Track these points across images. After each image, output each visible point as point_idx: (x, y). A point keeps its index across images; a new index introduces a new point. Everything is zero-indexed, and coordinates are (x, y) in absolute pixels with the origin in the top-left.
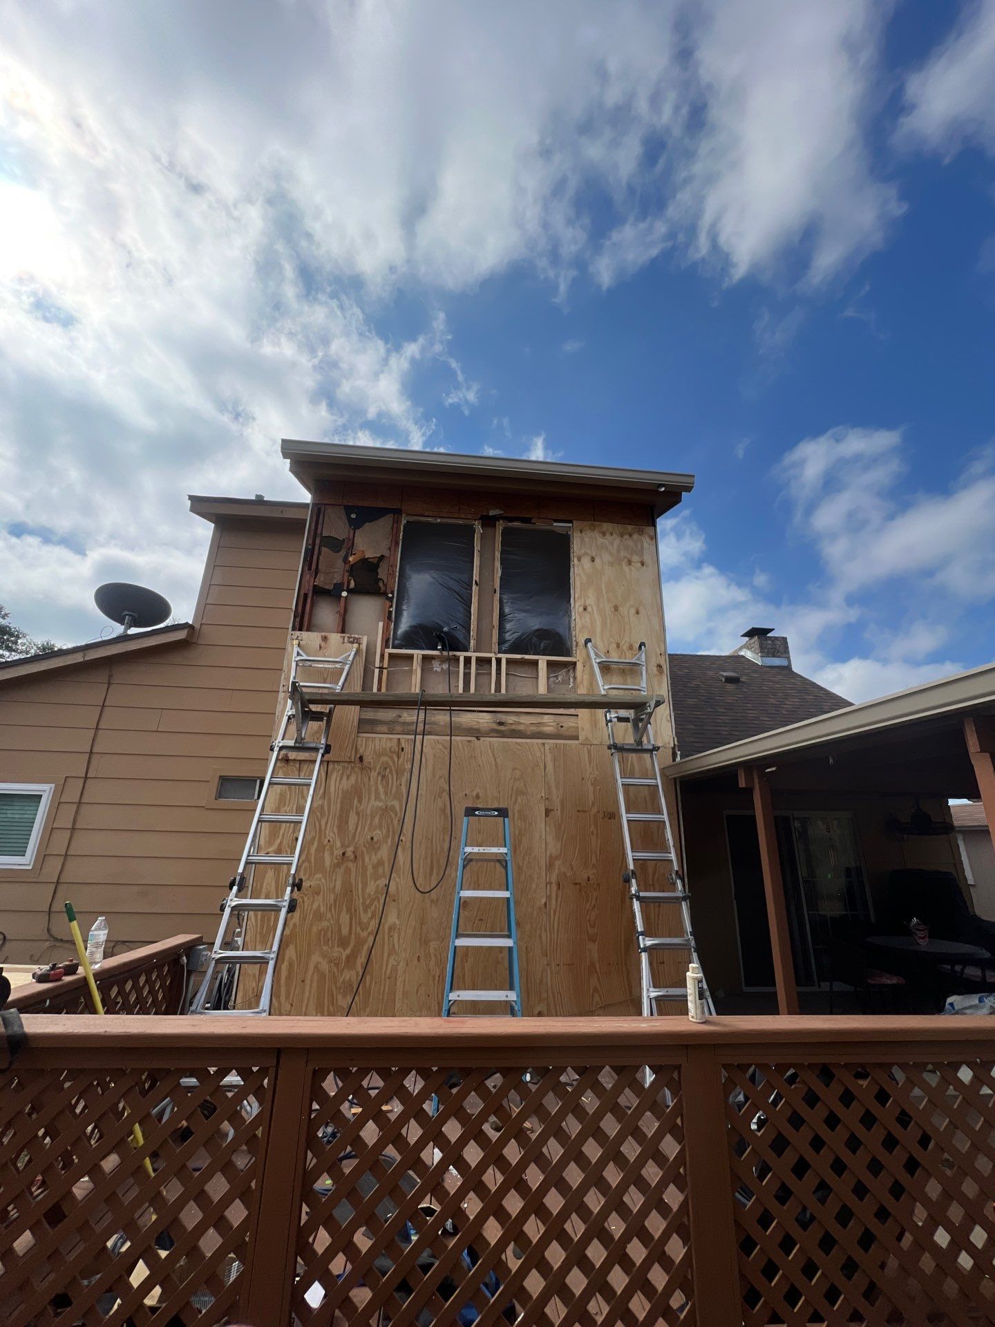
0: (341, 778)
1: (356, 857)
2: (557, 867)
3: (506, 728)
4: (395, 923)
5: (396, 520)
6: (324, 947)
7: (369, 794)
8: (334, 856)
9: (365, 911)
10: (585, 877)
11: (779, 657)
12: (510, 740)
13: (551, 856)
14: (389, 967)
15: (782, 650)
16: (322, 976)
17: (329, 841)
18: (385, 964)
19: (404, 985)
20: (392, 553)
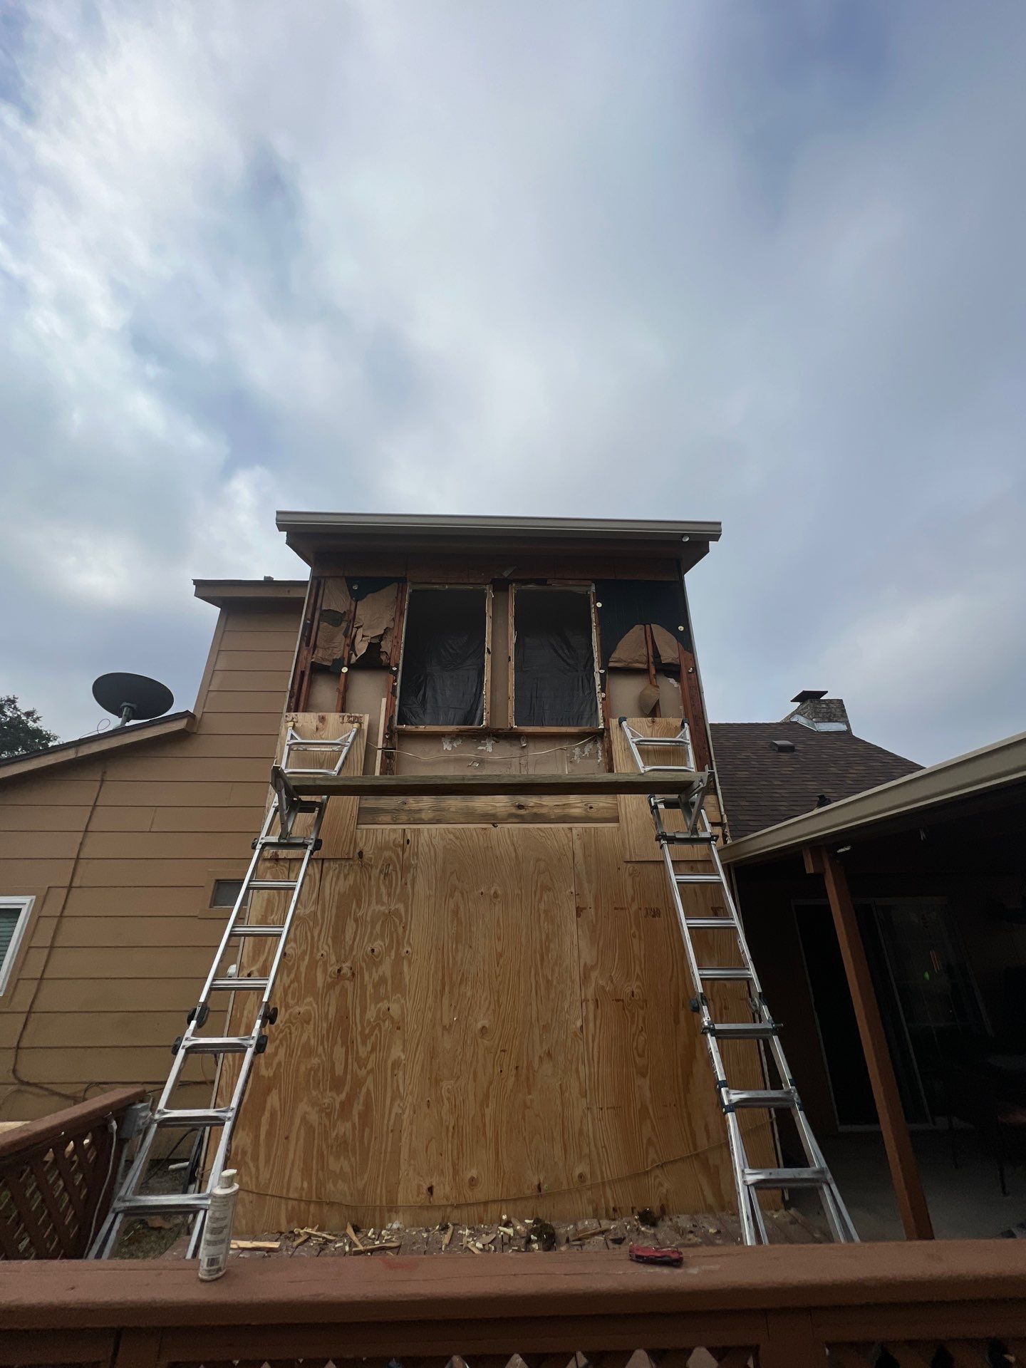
0: (338, 878)
1: (353, 974)
2: (593, 980)
3: (527, 811)
4: (399, 1057)
5: (400, 589)
6: (313, 1092)
7: (370, 896)
8: (329, 973)
9: (364, 1043)
10: (628, 990)
11: (836, 721)
12: (531, 826)
13: (585, 965)
14: (393, 1116)
15: (838, 713)
16: (310, 1129)
17: (322, 955)
18: (387, 1112)
19: (411, 1140)
20: (396, 624)
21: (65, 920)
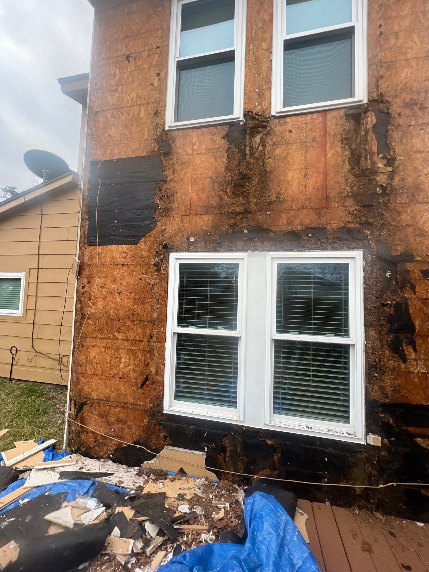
21: (39, 284)
